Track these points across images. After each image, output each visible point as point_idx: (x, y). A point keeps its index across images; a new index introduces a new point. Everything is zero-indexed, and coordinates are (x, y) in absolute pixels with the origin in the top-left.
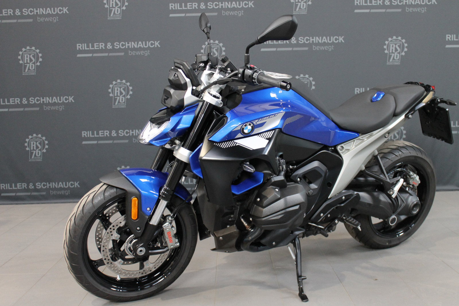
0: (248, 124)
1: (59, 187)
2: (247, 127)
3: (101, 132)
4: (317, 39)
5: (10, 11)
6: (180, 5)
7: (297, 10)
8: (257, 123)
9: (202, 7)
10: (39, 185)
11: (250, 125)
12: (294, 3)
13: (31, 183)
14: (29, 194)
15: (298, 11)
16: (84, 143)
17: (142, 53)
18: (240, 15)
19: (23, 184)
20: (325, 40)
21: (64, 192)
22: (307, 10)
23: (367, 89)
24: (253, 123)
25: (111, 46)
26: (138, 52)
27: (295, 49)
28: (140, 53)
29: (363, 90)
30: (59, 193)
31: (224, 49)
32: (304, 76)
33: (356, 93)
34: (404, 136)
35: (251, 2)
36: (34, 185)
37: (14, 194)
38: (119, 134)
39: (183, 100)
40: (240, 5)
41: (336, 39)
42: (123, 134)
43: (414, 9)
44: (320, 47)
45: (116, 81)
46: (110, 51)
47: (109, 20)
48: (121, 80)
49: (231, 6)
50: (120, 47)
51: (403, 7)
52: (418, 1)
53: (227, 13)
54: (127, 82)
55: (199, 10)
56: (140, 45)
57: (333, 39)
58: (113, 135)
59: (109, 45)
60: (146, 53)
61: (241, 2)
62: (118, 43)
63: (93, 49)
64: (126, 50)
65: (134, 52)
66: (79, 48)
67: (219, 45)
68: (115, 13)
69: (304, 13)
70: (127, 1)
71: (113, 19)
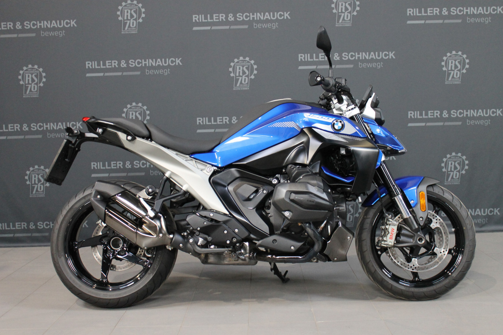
3: (114, 164)
4: (363, 55)
5: (10, 24)
6: (204, 16)
7: (340, 21)
9: (230, 19)
10: (41, 225)
12: (337, 14)
13: (31, 222)
14: (29, 235)
15: (342, 23)
16: (93, 175)
17: (161, 71)
18: (274, 28)
19: (22, 223)
20: (372, 55)
22: (351, 22)
25: (125, 64)
26: (156, 70)
27: (338, 66)
28: (159, 72)
29: (417, 114)
31: (255, 67)
33: (409, 117)
34: (466, 167)
35: (286, 13)
36: (36, 225)
37: (12, 235)
40: (274, 17)
41: (386, 55)
42: (138, 165)
43: (476, 20)
44: (367, 65)
45: (131, 104)
46: (123, 70)
47: (123, 34)
48: (137, 103)
49: (264, 18)
50: (135, 65)
51: (463, 17)
52: (481, 10)
53: (259, 26)
54: (143, 105)
55: (227, 23)
56: (159, 62)
57: (382, 55)
58: (128, 166)
59: (122, 63)
60: (166, 72)
61: (276, 13)
62: (134, 61)
63: (105, 67)
64: (142, 69)
65: (152, 71)
66: (88, 66)
67: (250, 62)
68: (130, 26)
69: (349, 25)
70: (144, 13)
71: (128, 33)
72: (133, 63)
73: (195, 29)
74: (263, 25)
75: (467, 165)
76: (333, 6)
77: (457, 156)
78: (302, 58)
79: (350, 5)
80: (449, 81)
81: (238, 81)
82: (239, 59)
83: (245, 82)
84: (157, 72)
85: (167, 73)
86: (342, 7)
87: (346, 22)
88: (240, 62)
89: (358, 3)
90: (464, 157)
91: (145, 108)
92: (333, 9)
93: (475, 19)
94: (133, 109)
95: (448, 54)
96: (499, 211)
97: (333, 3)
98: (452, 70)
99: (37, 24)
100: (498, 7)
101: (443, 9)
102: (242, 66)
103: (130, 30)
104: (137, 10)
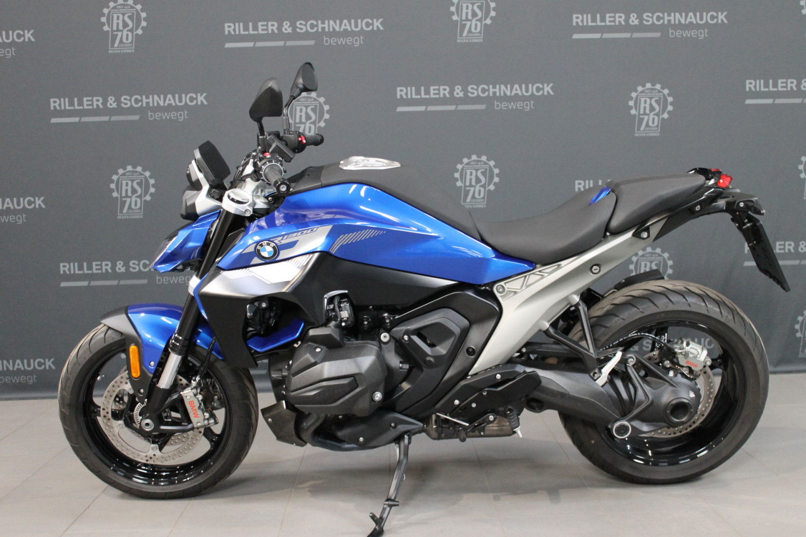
0: (266, 244)
1: (15, 369)
2: (265, 248)
3: (96, 265)
4: (502, 90)
6: (244, 26)
7: (465, 34)
8: (281, 243)
9: (286, 30)
11: (268, 244)
12: (459, 23)
15: (467, 36)
16: (63, 284)
17: (173, 115)
18: (357, 44)
20: (517, 90)
21: (25, 379)
22: (482, 36)
23: (598, 183)
24: (275, 241)
25: (116, 103)
26: (166, 113)
27: (461, 107)
28: (170, 116)
29: (590, 184)
30: (16, 380)
31: (326, 108)
32: (479, 159)
33: (577, 190)
34: (670, 271)
35: (377, 21)
38: (131, 267)
39: (193, 205)
40: (356, 26)
41: (538, 89)
42: (137, 267)
43: (685, 33)
44: (508, 105)
45: (125, 169)
46: (112, 112)
47: (111, 54)
48: (134, 167)
49: (340, 28)
50: (131, 105)
51: (664, 29)
52: (691, 18)
53: (333, 41)
54: (144, 170)
55: (280, 36)
56: (170, 100)
57: (533, 89)
58: (119, 269)
59: (110, 102)
60: (181, 115)
61: (359, 21)
62: (128, 98)
63: (81, 108)
64: (142, 111)
65: (158, 115)
66: (54, 107)
67: (317, 101)
68: (122, 41)
69: (478, 40)
70: (145, 19)
71: (119, 52)
72: (127, 102)
73: (228, 45)
74: (339, 40)
75: (671, 267)
76: (453, 9)
77: (655, 253)
78: (403, 94)
79: (480, 7)
80: (641, 131)
84: (166, 116)
85: (182, 117)
86: (467, 11)
87: (474, 35)
88: (302, 99)
89: (493, 5)
90: (666, 255)
91: (147, 174)
92: (453, 14)
93: (683, 32)
94: (128, 175)
95: (640, 89)
97: (453, 4)
98: (645, 114)
100: (720, 13)
101: (631, 16)
102: (305, 106)
103: (123, 47)
104: (134, 15)
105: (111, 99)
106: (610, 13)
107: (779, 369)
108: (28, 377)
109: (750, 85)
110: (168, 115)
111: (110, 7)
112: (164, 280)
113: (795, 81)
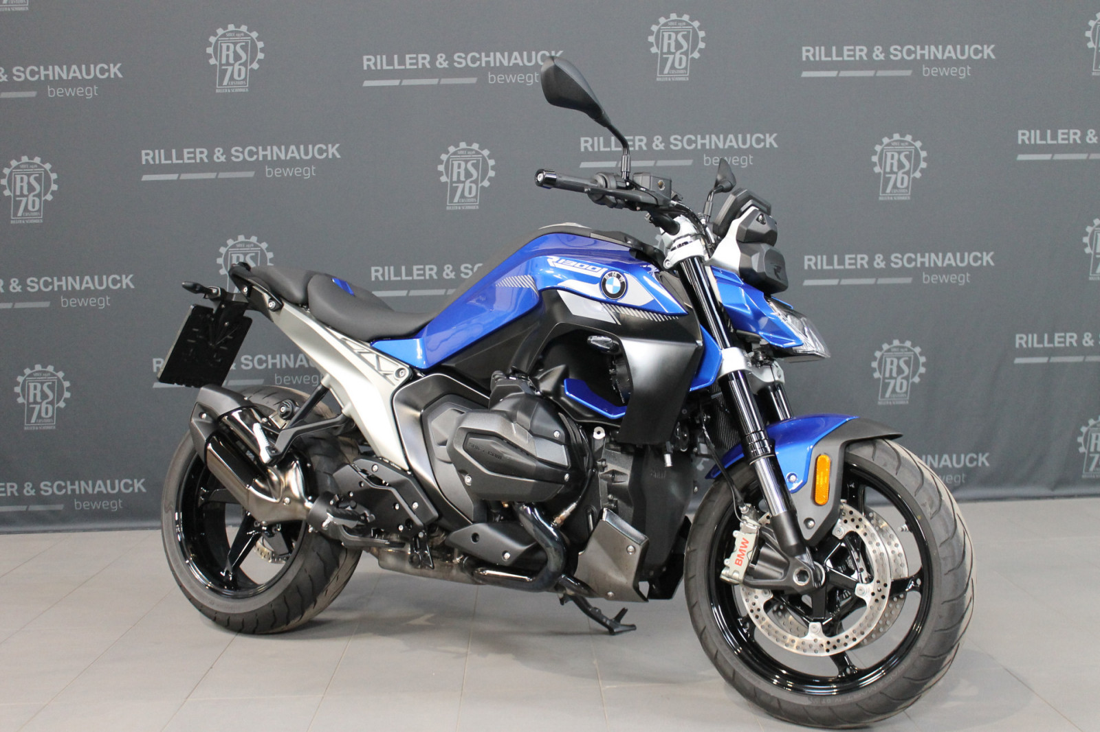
1: (95, 492)
4: (713, 141)
6: (387, 59)
7: (666, 70)
9: (441, 64)
10: (48, 488)
12: (659, 56)
13: (28, 481)
14: (23, 508)
15: (669, 74)
16: (157, 385)
17: (297, 171)
18: (530, 83)
19: (8, 485)
20: (731, 141)
21: (108, 504)
22: (688, 72)
25: (225, 156)
26: (288, 169)
27: (661, 163)
28: (294, 173)
29: (824, 262)
30: (96, 505)
31: (491, 162)
36: (35, 488)
38: (242, 364)
40: (530, 60)
41: (758, 141)
42: (251, 364)
43: (941, 71)
45: (235, 239)
46: (219, 167)
47: (220, 94)
49: (509, 63)
50: (244, 158)
52: (950, 52)
53: (500, 78)
54: (260, 241)
55: (433, 72)
56: (293, 152)
57: (751, 140)
59: (217, 154)
60: (307, 171)
61: (534, 53)
62: (240, 149)
63: (181, 162)
64: (258, 166)
65: (278, 171)
66: (147, 160)
67: (481, 154)
68: (233, 78)
69: (683, 78)
70: (262, 50)
71: (229, 91)
72: (239, 154)
73: (367, 83)
74: (508, 77)
75: (924, 365)
76: (652, 39)
77: (903, 347)
78: (588, 145)
79: (686, 38)
81: (456, 191)
82: (459, 147)
83: (470, 193)
84: (288, 172)
85: (309, 174)
86: (669, 41)
87: (678, 72)
88: (462, 152)
89: (702, 34)
90: (917, 350)
91: (264, 245)
94: (240, 248)
96: (987, 459)
97: (652, 33)
99: (39, 73)
100: (985, 46)
101: (875, 49)
102: (464, 161)
103: (234, 85)
104: (248, 45)
105: (219, 151)
106: (848, 45)
107: (1057, 492)
108: (111, 502)
109: (1023, 136)
110: (291, 170)
111: (217, 35)
112: (285, 380)
113: (1078, 132)
